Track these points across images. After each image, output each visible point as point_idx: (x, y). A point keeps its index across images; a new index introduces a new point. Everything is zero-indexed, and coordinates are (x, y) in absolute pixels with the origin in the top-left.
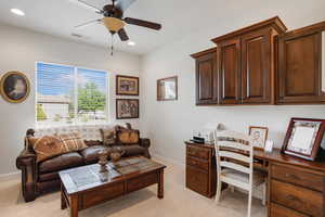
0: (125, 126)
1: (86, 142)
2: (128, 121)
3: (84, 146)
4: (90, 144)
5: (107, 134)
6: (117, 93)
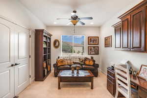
0: (90, 58)
1: (73, 62)
2: (92, 56)
3: (72, 63)
4: (75, 63)
5: (81, 60)
6: (89, 44)
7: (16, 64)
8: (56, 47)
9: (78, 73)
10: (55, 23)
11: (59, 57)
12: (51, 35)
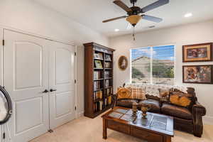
2: (191, 86)
3: (145, 97)
6: (184, 61)
7: (51, 91)
8: (123, 68)
9: (144, 118)
10: (117, 30)
11: (124, 85)
12: (113, 51)
